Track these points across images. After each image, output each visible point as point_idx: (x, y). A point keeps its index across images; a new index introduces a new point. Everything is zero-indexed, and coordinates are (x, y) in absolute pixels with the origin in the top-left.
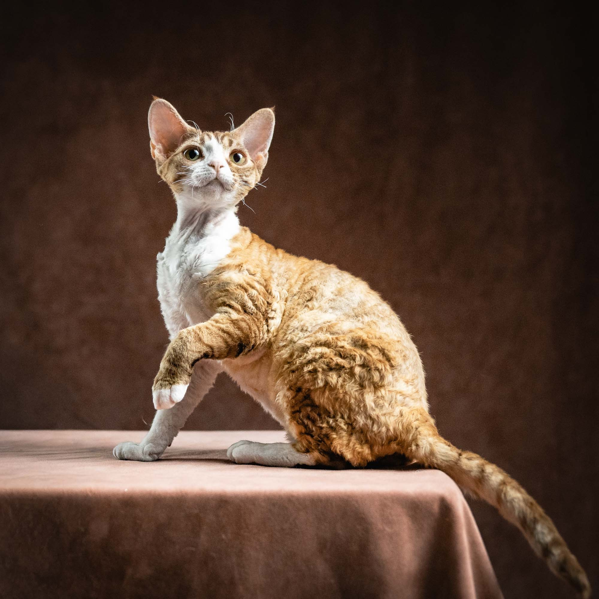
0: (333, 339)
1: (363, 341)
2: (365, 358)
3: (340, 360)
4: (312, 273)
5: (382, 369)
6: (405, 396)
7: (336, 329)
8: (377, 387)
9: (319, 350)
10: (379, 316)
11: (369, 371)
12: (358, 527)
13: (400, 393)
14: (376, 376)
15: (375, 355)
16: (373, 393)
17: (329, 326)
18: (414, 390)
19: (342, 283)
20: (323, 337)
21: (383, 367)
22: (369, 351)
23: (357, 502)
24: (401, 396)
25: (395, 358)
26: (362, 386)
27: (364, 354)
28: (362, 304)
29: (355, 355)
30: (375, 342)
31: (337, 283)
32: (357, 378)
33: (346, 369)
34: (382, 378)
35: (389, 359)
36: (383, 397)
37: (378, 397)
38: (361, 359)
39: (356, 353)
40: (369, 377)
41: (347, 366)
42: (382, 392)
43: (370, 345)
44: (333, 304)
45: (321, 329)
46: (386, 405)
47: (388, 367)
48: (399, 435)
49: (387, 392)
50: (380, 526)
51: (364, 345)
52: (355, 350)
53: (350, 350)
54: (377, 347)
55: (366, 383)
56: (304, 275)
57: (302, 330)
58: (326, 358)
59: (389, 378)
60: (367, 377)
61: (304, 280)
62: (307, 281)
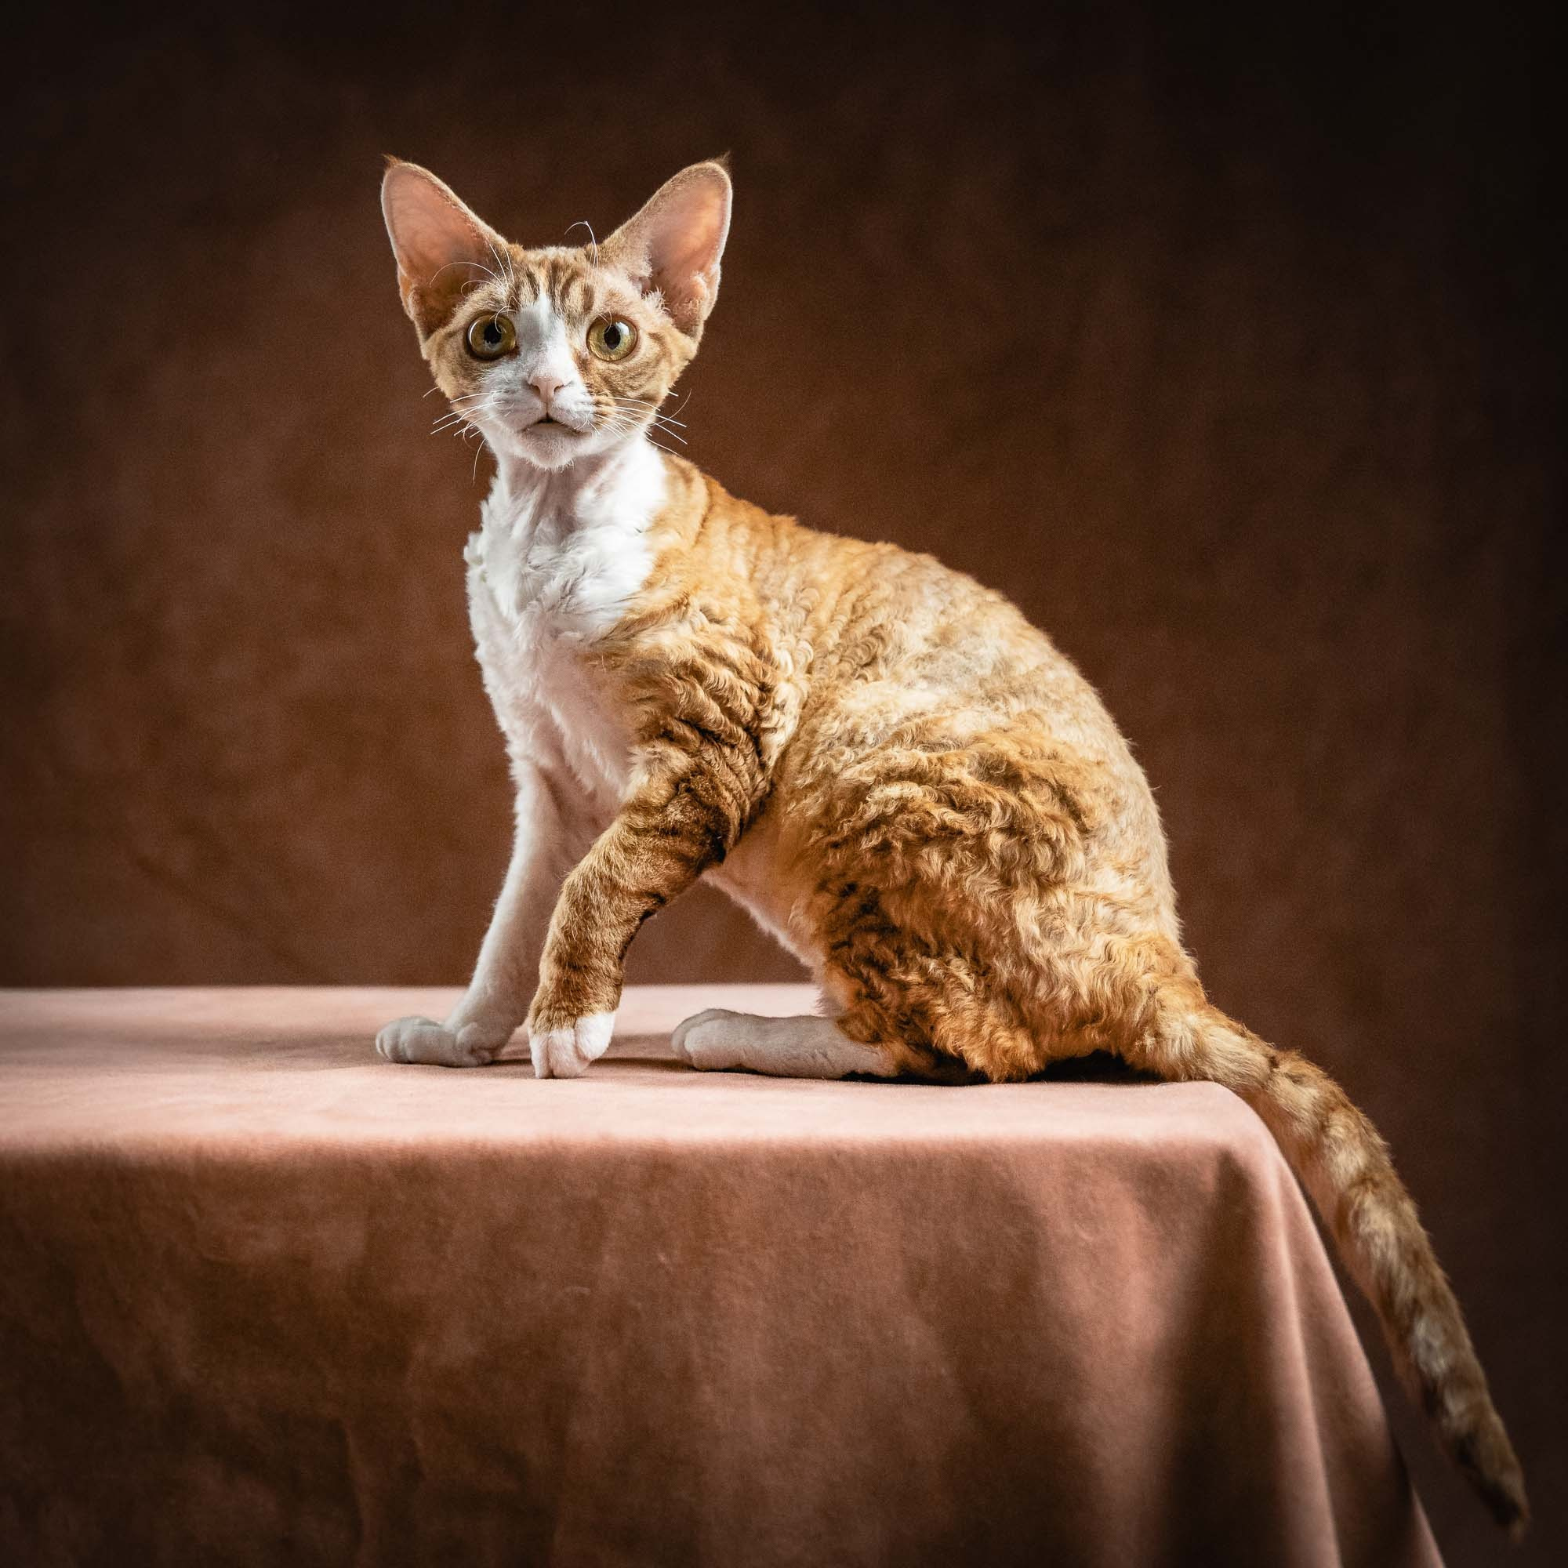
0: (930, 762)
1: (1009, 764)
2: (1014, 812)
3: (951, 816)
4: (874, 587)
5: (1058, 840)
6: (1115, 908)
7: (936, 736)
8: (1045, 885)
9: (894, 791)
10: (1046, 696)
11: (1026, 844)
12: (1011, 1231)
13: (1105, 898)
14: (1044, 858)
15: (1039, 803)
16: (1037, 901)
17: (919, 728)
18: (1140, 889)
19: (952, 610)
20: (903, 757)
21: (1063, 835)
22: (1027, 793)
23: (1006, 1166)
24: (1108, 907)
25: (1091, 810)
26: (1007, 882)
27: (1013, 800)
28: (1004, 667)
29: (989, 804)
30: (1040, 767)
31: (939, 612)
32: (995, 861)
33: (966, 839)
34: (1059, 862)
35: (1076, 813)
36: (1060, 909)
37: (1049, 910)
38: (1004, 813)
39: (991, 800)
40: (1024, 860)
41: (969, 829)
42: (1058, 898)
43: (1029, 777)
44: (928, 669)
45: (898, 737)
46: (1071, 929)
47: (1074, 834)
48: (1104, 1008)
49: (1072, 898)
50: (1065, 1228)
51: (1010, 777)
52: (990, 789)
53: (977, 790)
54: (1047, 781)
55: (1019, 874)
56: (852, 596)
57: (850, 743)
58: (911, 812)
59: (1077, 861)
60: (1019, 860)
61: (854, 609)
62: (860, 610)
